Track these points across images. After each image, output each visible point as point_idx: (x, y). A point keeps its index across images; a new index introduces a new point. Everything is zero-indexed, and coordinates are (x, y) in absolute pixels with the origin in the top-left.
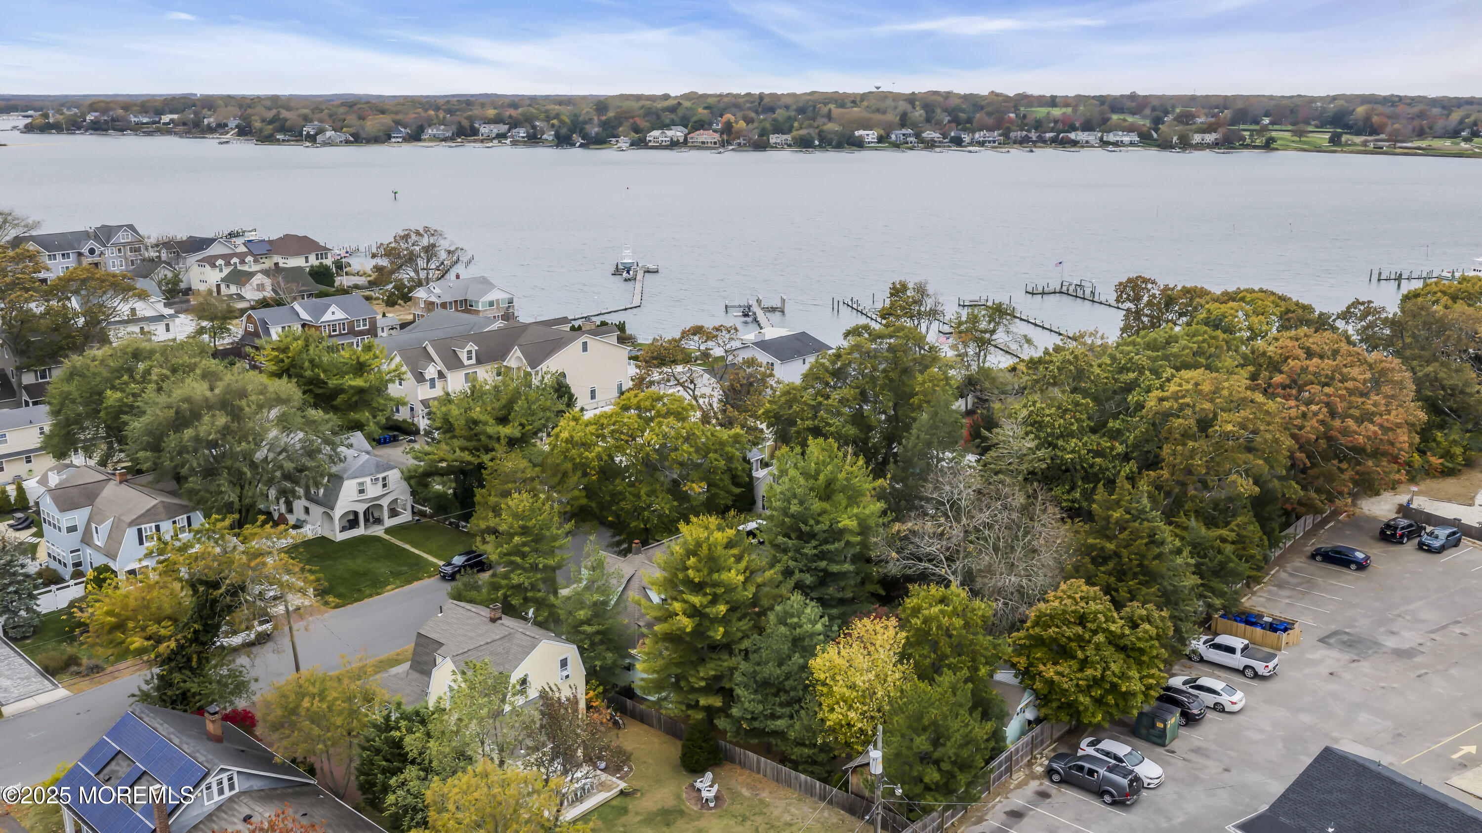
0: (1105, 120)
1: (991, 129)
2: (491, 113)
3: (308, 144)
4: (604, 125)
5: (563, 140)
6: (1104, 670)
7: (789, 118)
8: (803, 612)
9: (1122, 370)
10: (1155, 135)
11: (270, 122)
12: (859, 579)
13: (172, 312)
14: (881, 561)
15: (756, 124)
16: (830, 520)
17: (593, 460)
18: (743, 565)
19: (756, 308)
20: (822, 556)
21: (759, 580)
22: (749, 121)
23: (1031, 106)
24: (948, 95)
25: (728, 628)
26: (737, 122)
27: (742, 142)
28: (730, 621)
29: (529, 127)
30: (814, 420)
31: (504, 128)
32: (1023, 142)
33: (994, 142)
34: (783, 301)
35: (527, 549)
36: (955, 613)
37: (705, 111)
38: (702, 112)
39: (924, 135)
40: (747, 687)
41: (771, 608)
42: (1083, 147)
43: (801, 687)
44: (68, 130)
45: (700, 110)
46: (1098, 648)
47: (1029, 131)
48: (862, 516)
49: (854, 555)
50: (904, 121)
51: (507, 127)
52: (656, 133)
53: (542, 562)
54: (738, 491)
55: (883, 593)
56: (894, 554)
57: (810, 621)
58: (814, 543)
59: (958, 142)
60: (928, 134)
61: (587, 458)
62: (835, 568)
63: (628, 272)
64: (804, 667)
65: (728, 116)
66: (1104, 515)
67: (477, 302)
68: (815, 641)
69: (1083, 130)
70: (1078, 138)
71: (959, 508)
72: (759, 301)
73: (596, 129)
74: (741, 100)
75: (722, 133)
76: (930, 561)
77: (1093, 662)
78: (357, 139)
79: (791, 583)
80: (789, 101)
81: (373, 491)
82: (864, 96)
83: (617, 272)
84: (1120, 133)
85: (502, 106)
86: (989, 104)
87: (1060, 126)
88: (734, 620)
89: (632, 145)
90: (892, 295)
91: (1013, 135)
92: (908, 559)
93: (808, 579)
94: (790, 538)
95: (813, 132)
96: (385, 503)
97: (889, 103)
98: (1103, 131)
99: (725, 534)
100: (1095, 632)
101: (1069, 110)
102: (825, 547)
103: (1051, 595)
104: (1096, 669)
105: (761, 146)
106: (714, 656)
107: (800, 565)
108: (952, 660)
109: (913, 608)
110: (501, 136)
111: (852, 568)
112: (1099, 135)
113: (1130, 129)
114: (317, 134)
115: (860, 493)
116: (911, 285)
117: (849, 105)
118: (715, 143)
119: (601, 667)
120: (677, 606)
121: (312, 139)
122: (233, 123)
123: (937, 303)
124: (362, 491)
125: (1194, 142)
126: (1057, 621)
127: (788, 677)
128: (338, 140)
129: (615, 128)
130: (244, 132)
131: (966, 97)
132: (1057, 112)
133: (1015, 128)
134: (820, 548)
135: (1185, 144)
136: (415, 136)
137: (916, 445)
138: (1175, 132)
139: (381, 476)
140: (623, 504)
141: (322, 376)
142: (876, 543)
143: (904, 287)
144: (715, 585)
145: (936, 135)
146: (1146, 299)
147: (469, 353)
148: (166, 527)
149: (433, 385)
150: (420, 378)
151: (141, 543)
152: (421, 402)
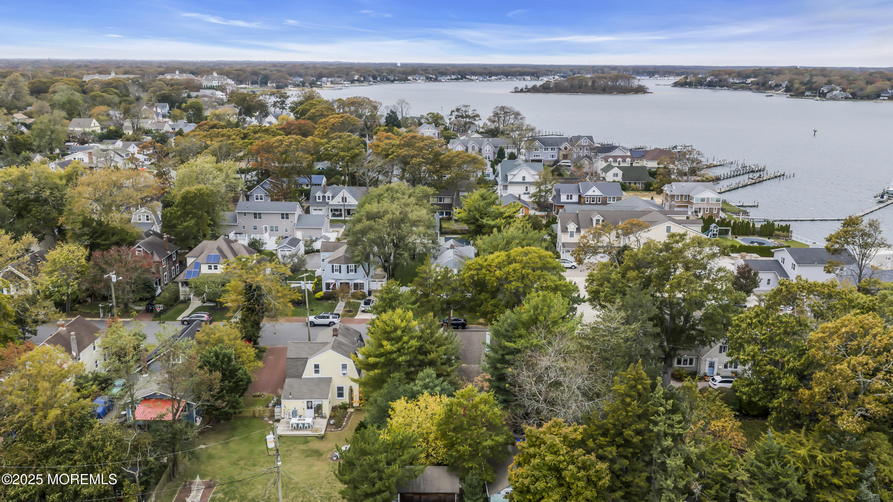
44: (696, 85)
67: (693, 198)
78: (855, 97)
114: (829, 92)
121: (823, 95)
122: (784, 85)
128: (840, 97)
130: (788, 90)
147: (598, 221)
148: (344, 267)
149: (572, 235)
150: (565, 230)
151: (333, 272)
152: (563, 243)
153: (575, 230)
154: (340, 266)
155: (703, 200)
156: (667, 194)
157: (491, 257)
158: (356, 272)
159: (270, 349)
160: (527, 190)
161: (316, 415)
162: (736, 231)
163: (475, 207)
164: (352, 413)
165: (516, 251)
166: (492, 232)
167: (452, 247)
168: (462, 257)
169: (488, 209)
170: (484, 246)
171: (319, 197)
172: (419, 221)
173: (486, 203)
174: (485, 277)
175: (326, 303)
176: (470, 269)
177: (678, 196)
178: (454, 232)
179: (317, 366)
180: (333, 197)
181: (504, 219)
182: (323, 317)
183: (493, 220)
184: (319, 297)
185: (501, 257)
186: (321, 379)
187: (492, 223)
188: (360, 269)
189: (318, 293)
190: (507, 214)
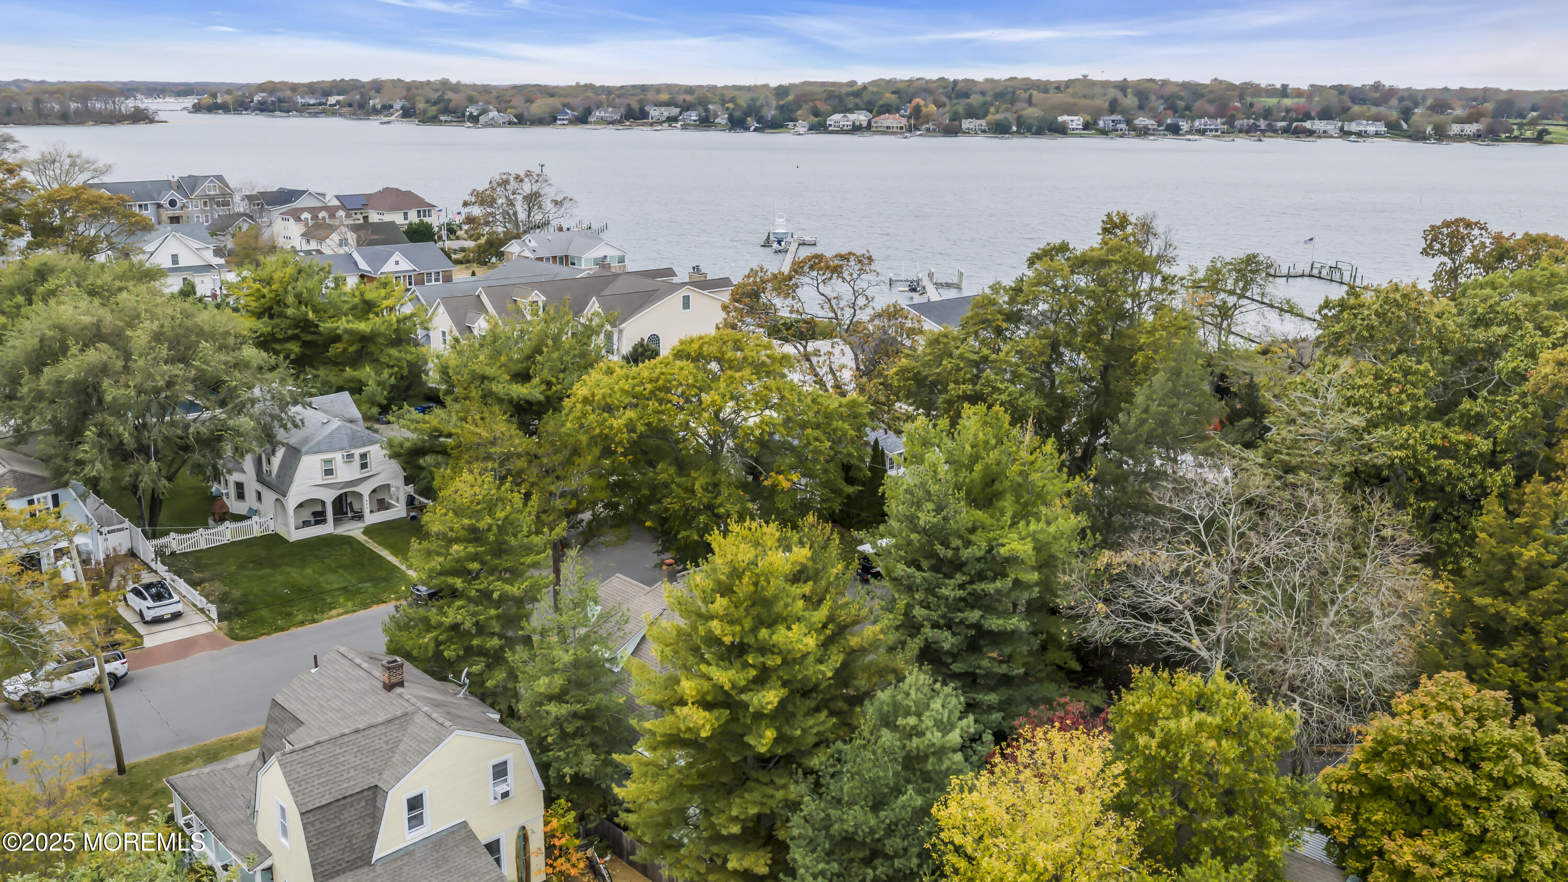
0: (1346, 110)
1: (1212, 117)
2: (664, 97)
3: (469, 124)
4: (781, 108)
5: (737, 123)
6: (1520, 861)
7: (985, 103)
8: (928, 706)
9: (1482, 322)
10: (1405, 126)
11: (435, 104)
12: (1036, 643)
13: (222, 261)
14: (1078, 616)
15: (947, 108)
16: (989, 541)
17: (619, 430)
18: (821, 614)
19: (926, 282)
20: (975, 601)
21: (854, 641)
22: (939, 105)
23: (1260, 96)
24: (1165, 83)
25: (787, 730)
26: (926, 106)
27: (932, 127)
28: (793, 715)
29: (701, 109)
30: (975, 384)
31: (675, 111)
32: (1249, 131)
33: (1217, 130)
34: (961, 274)
35: (475, 566)
36: (1225, 732)
37: (894, 96)
38: (889, 97)
39: (1136, 122)
40: (812, 844)
41: (869, 694)
42: (1320, 137)
43: (914, 850)
44: (235, 110)
45: (888, 95)
46: (1511, 815)
47: (1257, 119)
48: (1041, 537)
49: (1029, 603)
50: (1113, 107)
51: (678, 110)
52: (837, 117)
53: (499, 588)
54: (850, 490)
55: (1078, 667)
56: (1101, 606)
57: (939, 724)
58: (960, 578)
59: (1175, 130)
60: (1142, 121)
61: (611, 427)
62: (994, 623)
63: (779, 242)
64: (924, 812)
65: (918, 100)
66: (1500, 552)
67: (580, 259)
68: (946, 764)
69: (1320, 119)
70: (1315, 128)
71: (1223, 529)
72: (931, 275)
73: (773, 112)
74: (933, 85)
75: (909, 117)
76: (1166, 621)
77: (1497, 842)
78: (521, 120)
79: (915, 645)
80: (986, 87)
81: (346, 472)
82: (1069, 83)
83: (767, 244)
84: (1364, 122)
85: (679, 92)
86: (1211, 92)
87: (1293, 114)
88: (800, 714)
89: (810, 129)
90: (1105, 230)
91: (1238, 123)
92: (1124, 614)
93: (947, 640)
94: (919, 568)
95: (1011, 117)
96: (365, 490)
97: (1098, 90)
98: (1343, 121)
99: (791, 556)
100: (1503, 784)
101: (1302, 101)
102: (980, 587)
103: (1402, 702)
104: (1504, 857)
105: (952, 130)
106: (763, 776)
107: (935, 616)
108: (1215, 822)
109: (1139, 715)
110: (672, 120)
111: (1023, 626)
112: (1340, 124)
113: (1376, 119)
114: (480, 115)
115: (1041, 497)
116: (1133, 219)
117: (1052, 91)
118: (901, 128)
119: (571, 777)
120: (688, 687)
121: (474, 119)
122: (398, 105)
123: (1168, 245)
124: (329, 472)
125: (1451, 133)
126: (1420, 755)
127: (890, 831)
128: (501, 121)
129: (793, 111)
130: (408, 113)
131: (1185, 85)
132: (1288, 102)
133: (1241, 116)
134: (970, 588)
135: (1441, 135)
136: (582, 119)
137: (1142, 422)
138: (1429, 123)
139: (357, 452)
140: (666, 502)
141: (311, 315)
142: (1067, 586)
143: (1124, 221)
144: (764, 649)
145: (1150, 123)
146: (1468, 251)
177: (548, 259)
186: (437, 842)
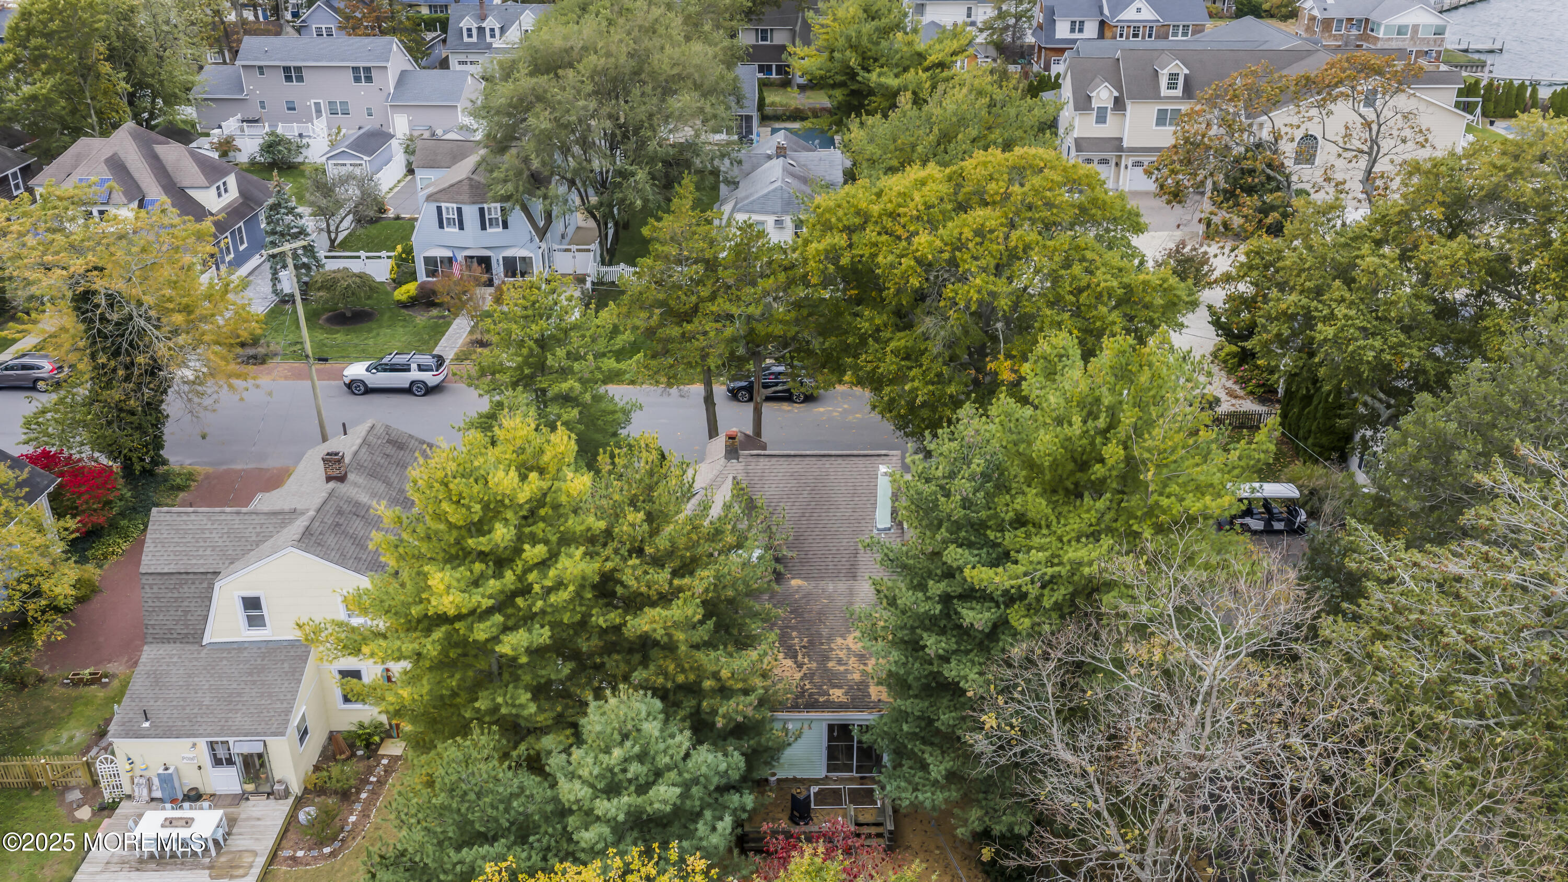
67: (1380, 25)
147: (1173, 77)
148: (471, 213)
149: (1101, 118)
150: (1083, 103)
151: (441, 226)
152: (1077, 141)
153: (1110, 105)
154: (459, 210)
155: (1401, 30)
156: (1312, 18)
157: (895, 183)
158: (505, 226)
159: (207, 476)
160: (969, 16)
161: (250, 787)
162: (1491, 106)
163: (849, 39)
164: (394, 759)
165: (985, 164)
166: (894, 106)
167: (781, 152)
168: (804, 180)
169: (884, 44)
170: (871, 149)
171: (469, 30)
172: (680, 78)
173: (877, 29)
174: (874, 256)
175: (421, 319)
176: (828, 227)
177: (1340, 21)
178: (797, 115)
179: (252, 604)
180: (503, 30)
181: (927, 69)
182: (394, 368)
183: (897, 76)
184: (404, 298)
185: (931, 185)
186: (271, 649)
187: (892, 82)
188: (517, 217)
189: (404, 288)
190: (933, 58)
